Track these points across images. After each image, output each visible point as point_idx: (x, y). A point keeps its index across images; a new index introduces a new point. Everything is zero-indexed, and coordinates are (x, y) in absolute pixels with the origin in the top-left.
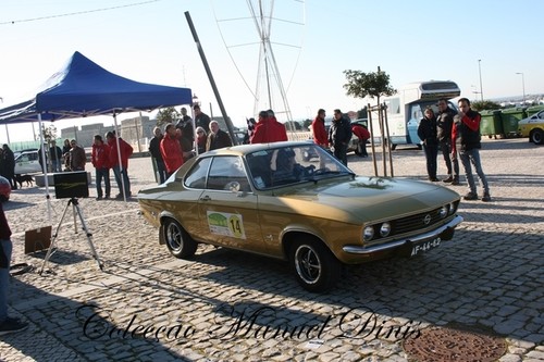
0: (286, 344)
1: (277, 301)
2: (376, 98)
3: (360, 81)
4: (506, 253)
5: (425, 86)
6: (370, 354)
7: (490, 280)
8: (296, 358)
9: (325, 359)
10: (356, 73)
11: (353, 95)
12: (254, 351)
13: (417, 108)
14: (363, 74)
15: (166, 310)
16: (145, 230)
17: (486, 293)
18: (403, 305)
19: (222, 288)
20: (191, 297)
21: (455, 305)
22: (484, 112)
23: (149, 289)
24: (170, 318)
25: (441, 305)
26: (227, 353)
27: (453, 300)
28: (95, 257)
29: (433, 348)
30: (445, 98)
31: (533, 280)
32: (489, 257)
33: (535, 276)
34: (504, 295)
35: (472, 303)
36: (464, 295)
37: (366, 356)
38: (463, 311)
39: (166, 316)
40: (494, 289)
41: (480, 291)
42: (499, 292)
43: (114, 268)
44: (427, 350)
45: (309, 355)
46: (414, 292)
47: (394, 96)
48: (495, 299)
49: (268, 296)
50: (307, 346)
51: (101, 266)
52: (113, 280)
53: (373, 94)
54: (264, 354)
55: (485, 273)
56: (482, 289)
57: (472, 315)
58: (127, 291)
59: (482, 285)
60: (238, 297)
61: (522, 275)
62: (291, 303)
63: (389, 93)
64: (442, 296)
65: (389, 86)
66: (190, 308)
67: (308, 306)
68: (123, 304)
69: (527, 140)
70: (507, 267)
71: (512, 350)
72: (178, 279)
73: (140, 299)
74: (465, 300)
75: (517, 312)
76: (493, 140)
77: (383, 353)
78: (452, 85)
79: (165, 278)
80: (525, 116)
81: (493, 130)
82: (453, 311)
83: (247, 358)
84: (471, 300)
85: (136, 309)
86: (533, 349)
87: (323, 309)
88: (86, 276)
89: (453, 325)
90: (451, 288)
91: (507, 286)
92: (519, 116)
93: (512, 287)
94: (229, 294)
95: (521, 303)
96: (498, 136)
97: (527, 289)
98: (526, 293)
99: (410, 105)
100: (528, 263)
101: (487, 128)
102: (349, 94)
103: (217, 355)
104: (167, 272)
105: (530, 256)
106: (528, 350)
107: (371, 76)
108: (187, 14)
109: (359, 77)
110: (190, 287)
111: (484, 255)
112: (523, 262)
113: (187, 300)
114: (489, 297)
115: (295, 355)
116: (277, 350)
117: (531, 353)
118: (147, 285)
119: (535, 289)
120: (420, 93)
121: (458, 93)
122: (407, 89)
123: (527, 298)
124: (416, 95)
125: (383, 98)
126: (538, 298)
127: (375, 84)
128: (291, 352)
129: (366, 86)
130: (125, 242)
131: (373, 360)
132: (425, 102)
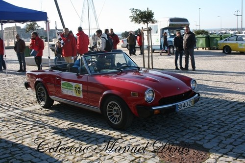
1: (91, 129)
2: (146, 24)
3: (138, 15)
4: (210, 108)
5: (171, 20)
6: (140, 157)
7: (202, 122)
8: (101, 158)
9: (116, 159)
10: (137, 10)
11: (134, 22)
13: (167, 31)
14: (140, 11)
15: (30, 132)
16: (18, 88)
17: (200, 128)
18: (157, 132)
19: (61, 121)
20: (44, 125)
21: (184, 133)
22: (201, 36)
23: (21, 121)
24: (33, 136)
25: (176, 133)
26: (64, 155)
27: (183, 131)
29: (172, 155)
31: (223, 122)
32: (201, 109)
33: (224, 120)
34: (208, 129)
35: (193, 133)
36: (189, 128)
37: (138, 158)
38: (188, 136)
39: (30, 135)
40: (203, 126)
41: (196, 127)
42: (206, 127)
44: (169, 155)
45: (108, 157)
46: (163, 126)
47: (155, 24)
48: (204, 131)
49: (85, 126)
53: (145, 22)
54: (84, 156)
55: (199, 118)
56: (198, 125)
57: (192, 138)
58: (9, 121)
59: (197, 124)
60: (70, 126)
61: (218, 120)
62: (99, 131)
64: (177, 128)
65: (153, 18)
66: (44, 131)
68: (5, 128)
69: (222, 51)
70: (210, 115)
71: (212, 156)
72: (37, 115)
73: (15, 126)
74: (188, 131)
75: (214, 138)
76: (204, 50)
77: (147, 157)
78: (186, 20)
79: (29, 115)
80: (221, 39)
81: (204, 45)
82: (183, 136)
83: (75, 158)
84: (192, 131)
85: (13, 131)
86: (222, 156)
87: (115, 134)
90: (182, 125)
91: (210, 125)
92: (218, 39)
93: (212, 125)
94: (65, 124)
95: (217, 133)
96: (207, 48)
97: (220, 126)
98: (219, 129)
99: (164, 29)
100: (221, 114)
101: (202, 44)
102: (132, 21)
103: (58, 156)
104: (30, 112)
105: (221, 110)
106: (220, 157)
107: (144, 12)
109: (138, 13)
110: (44, 120)
111: (199, 108)
112: (218, 113)
113: (41, 127)
114: (201, 130)
115: (101, 157)
116: (91, 154)
117: (221, 158)
118: (19, 118)
119: (224, 126)
120: (169, 23)
122: (162, 21)
123: (219, 131)
124: (167, 24)
125: (150, 24)
126: (225, 131)
127: (146, 17)
128: (98, 155)
129: (141, 18)
130: (6, 95)
131: (142, 160)
132: (171, 28)
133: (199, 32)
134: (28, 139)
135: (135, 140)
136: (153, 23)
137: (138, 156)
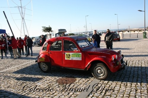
0: (33, 84)
1: (30, 76)
2: (49, 32)
3: (45, 29)
5: (59, 30)
9: (41, 86)
10: (45, 27)
13: (58, 35)
14: (46, 27)
19: (16, 75)
24: (5, 82)
29: (63, 81)
30: (64, 33)
46: (58, 72)
47: (53, 32)
49: (28, 75)
50: (38, 84)
60: (21, 76)
62: (33, 76)
65: (52, 30)
66: (9, 80)
67: (37, 76)
71: (77, 80)
72: (5, 74)
77: (53, 84)
78: (65, 30)
86: (81, 79)
87: (40, 77)
89: (66, 77)
99: (56, 34)
102: (43, 31)
103: (17, 88)
104: (2, 73)
107: (48, 28)
108: (4, 12)
109: (45, 28)
110: (9, 75)
113: (8, 78)
121: (66, 32)
122: (55, 31)
124: (57, 32)
125: (51, 32)
127: (49, 29)
129: (47, 30)
131: (51, 85)
132: (59, 33)
133: (71, 34)
134: (3, 84)
135: (48, 78)
136: (52, 32)
137: (50, 84)
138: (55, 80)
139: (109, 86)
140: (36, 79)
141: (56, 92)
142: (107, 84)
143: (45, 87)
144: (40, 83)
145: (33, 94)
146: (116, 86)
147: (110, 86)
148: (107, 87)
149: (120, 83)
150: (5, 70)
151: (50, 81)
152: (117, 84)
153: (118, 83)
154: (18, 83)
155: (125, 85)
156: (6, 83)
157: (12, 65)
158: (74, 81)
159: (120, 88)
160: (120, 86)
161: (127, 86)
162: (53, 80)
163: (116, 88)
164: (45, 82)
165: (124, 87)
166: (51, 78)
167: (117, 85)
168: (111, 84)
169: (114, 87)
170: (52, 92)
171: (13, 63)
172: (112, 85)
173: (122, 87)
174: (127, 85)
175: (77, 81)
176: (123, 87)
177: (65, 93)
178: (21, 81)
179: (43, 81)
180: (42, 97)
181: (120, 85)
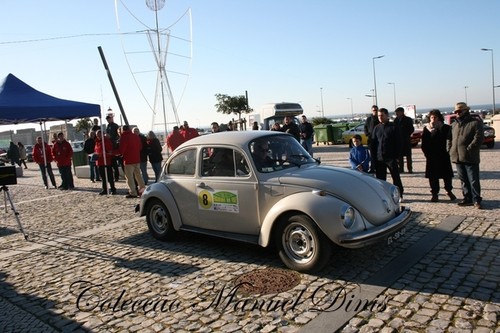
0: (156, 285)
2: (238, 114)
3: (226, 102)
5: (278, 106)
9: (180, 293)
10: (224, 96)
11: (222, 112)
12: (133, 290)
14: (229, 97)
15: (73, 266)
16: (63, 210)
22: (321, 126)
23: (62, 252)
24: (76, 271)
28: (22, 230)
29: (253, 284)
39: (73, 270)
43: (36, 238)
45: (171, 292)
47: (251, 113)
50: (171, 285)
51: (26, 237)
52: (35, 246)
53: (236, 111)
58: (46, 253)
63: (248, 111)
65: (248, 106)
66: (92, 264)
68: (41, 263)
71: (302, 282)
72: (84, 244)
73: (54, 259)
76: (326, 145)
78: (298, 106)
79: (75, 244)
80: (348, 129)
81: (326, 139)
85: (51, 266)
86: (316, 281)
88: (13, 245)
92: (344, 129)
99: (268, 120)
101: (323, 137)
102: (219, 111)
106: (313, 282)
107: (235, 98)
108: (100, 48)
109: (226, 99)
110: (94, 249)
113: (90, 258)
115: (161, 291)
116: (149, 289)
118: (61, 249)
120: (275, 111)
121: (302, 112)
122: (262, 108)
124: (272, 113)
127: (238, 104)
128: (159, 290)
129: (231, 106)
130: (46, 219)
132: (278, 117)
133: (318, 121)
134: (70, 276)
135: (209, 269)
138: (229, 277)
139: (409, 312)
140: (170, 270)
141: (219, 318)
142: (403, 307)
143: (192, 296)
144: (178, 281)
145: (148, 318)
146: (435, 317)
147: (413, 313)
148: (400, 317)
149: (454, 309)
150: (86, 233)
151: (211, 279)
152: (441, 309)
153: (445, 307)
154: (114, 277)
155: (474, 316)
156: (79, 273)
157: (111, 217)
158: (291, 286)
159: (450, 324)
160: (452, 318)
161: (480, 322)
162: (222, 274)
163: (432, 323)
164: (197, 280)
165: (468, 323)
166: (219, 270)
167: (441, 314)
168: (421, 307)
169: (428, 318)
170: (208, 316)
171: (116, 210)
172: (424, 311)
173: (457, 323)
174: (479, 318)
175: (301, 286)
176: (463, 325)
177: (249, 323)
178: (123, 270)
179: (191, 276)
180: (173, 330)
181: (454, 313)
